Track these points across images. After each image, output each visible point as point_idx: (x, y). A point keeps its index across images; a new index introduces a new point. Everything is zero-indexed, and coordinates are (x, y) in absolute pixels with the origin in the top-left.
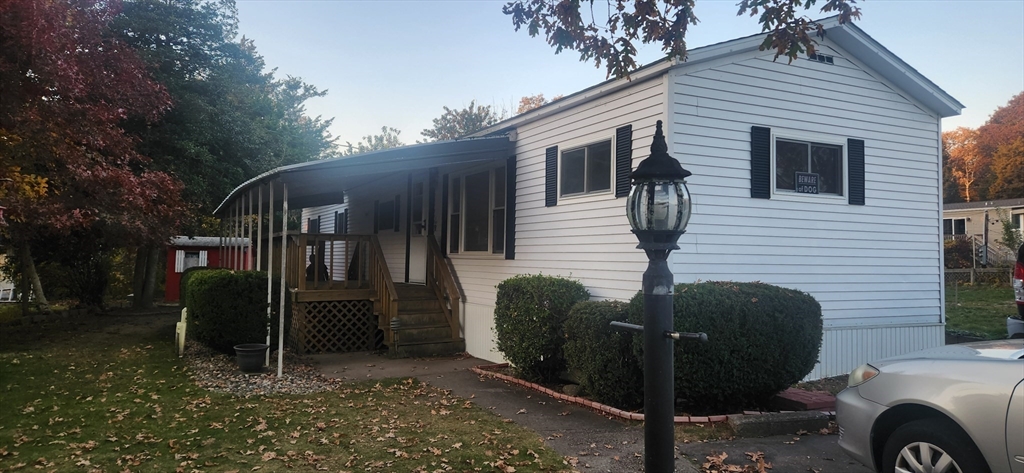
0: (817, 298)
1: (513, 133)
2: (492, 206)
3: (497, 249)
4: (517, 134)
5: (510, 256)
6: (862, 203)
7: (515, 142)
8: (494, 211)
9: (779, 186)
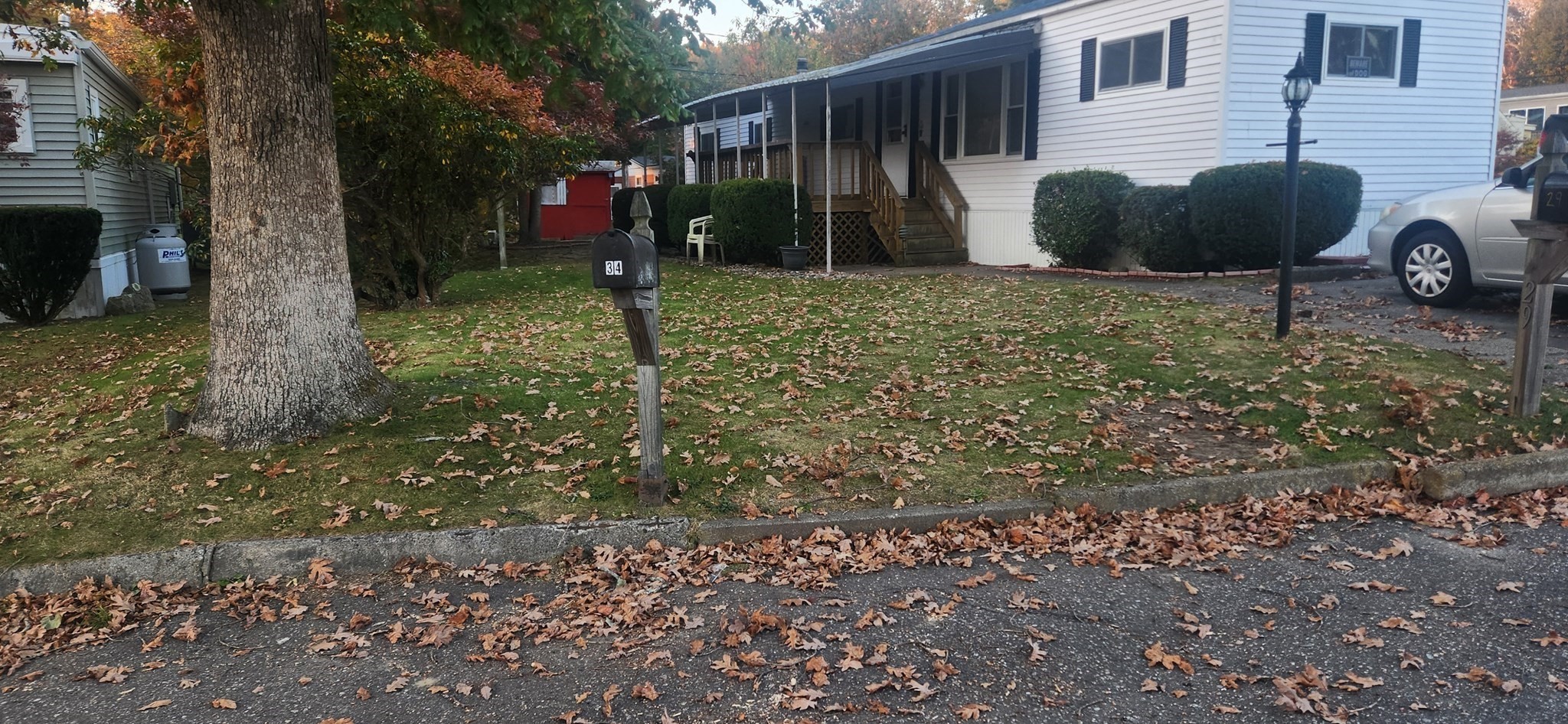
0: (1360, 171)
1: (1038, 24)
2: (1005, 105)
3: (1013, 149)
4: (1042, 25)
5: (1031, 155)
6: (1413, 84)
7: (1040, 34)
8: (1009, 110)
9: (1331, 72)
